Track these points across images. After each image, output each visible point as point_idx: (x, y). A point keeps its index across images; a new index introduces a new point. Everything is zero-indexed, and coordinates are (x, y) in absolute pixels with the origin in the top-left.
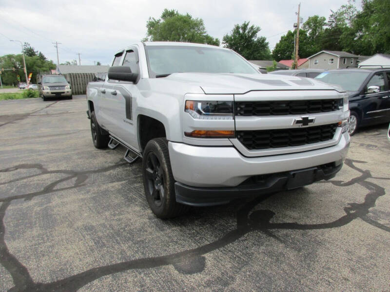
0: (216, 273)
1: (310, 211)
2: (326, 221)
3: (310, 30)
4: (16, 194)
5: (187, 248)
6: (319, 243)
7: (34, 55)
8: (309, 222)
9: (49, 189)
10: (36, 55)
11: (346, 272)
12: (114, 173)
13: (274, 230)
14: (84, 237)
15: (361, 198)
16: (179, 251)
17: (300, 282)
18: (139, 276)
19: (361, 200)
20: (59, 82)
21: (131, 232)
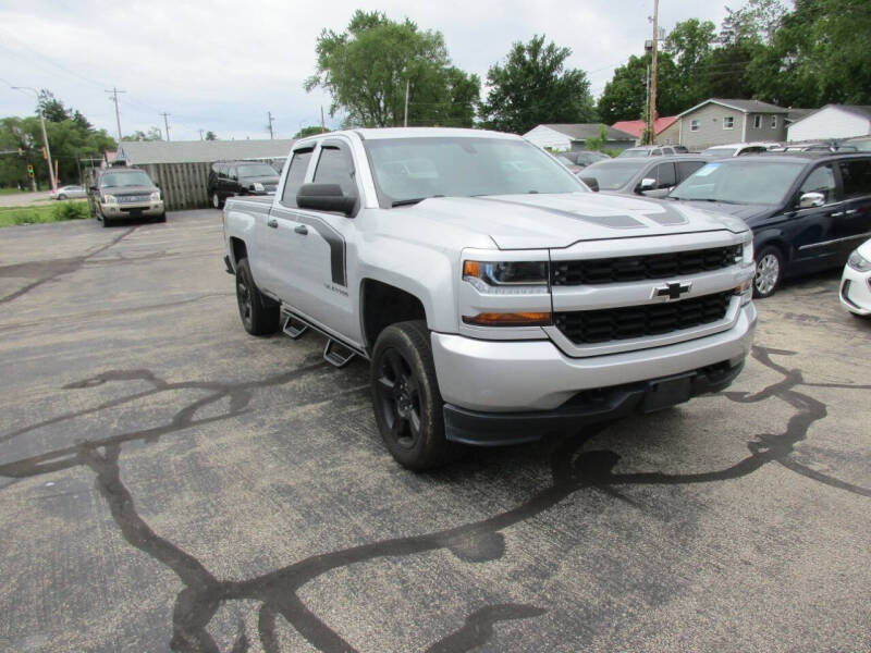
0: (526, 559)
1: (686, 450)
2: (715, 467)
3: (681, 53)
4: (123, 430)
5: (467, 520)
6: (703, 507)
7: (65, 118)
8: (683, 470)
9: (183, 421)
10: (67, 118)
11: (747, 552)
12: (301, 385)
13: (620, 486)
14: (280, 506)
15: (780, 424)
16: (456, 526)
17: (669, 568)
18: (393, 567)
19: (780, 427)
20: (136, 186)
21: (362, 495)
